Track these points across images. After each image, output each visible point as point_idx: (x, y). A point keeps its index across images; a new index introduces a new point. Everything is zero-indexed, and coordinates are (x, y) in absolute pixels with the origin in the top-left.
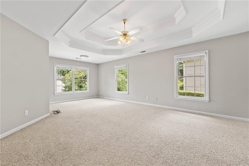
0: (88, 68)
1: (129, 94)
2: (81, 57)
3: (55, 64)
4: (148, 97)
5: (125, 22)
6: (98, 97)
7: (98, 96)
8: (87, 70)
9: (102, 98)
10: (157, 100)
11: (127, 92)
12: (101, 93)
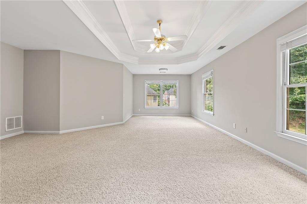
0: (178, 81)
1: (214, 116)
2: (161, 71)
3: (145, 80)
4: (234, 124)
5: (160, 24)
6: (191, 116)
7: (190, 114)
8: (177, 83)
9: (194, 118)
10: (247, 132)
11: (212, 113)
12: (192, 111)
